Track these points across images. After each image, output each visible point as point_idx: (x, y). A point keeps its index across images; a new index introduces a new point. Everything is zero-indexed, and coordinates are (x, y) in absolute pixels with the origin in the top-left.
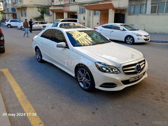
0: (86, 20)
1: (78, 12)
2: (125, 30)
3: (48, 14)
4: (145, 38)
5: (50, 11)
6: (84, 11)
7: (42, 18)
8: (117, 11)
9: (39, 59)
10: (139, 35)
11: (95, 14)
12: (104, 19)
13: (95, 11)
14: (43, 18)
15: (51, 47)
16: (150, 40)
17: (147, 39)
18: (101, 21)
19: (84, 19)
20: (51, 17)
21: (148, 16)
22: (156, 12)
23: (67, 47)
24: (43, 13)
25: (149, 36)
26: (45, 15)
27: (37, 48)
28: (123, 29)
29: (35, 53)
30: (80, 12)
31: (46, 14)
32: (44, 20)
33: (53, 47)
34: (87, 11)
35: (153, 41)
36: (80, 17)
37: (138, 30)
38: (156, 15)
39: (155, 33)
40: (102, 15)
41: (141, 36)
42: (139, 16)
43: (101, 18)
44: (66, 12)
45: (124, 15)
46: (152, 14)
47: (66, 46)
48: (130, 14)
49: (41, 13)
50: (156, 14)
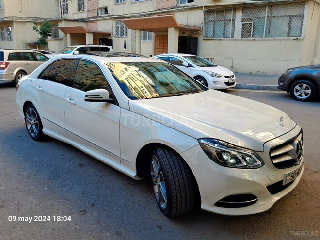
0: (128, 49)
1: (114, 34)
2: (191, 66)
3: (56, 37)
4: (227, 80)
5: (59, 30)
6: (125, 32)
7: (42, 43)
8: (184, 33)
9: (33, 131)
10: (216, 75)
11: (145, 38)
12: (162, 47)
13: (145, 32)
14: (46, 44)
15: (66, 100)
16: (235, 84)
17: (231, 82)
18: (156, 51)
19: (125, 47)
20: (61, 42)
21: (237, 42)
22: (250, 35)
23: (113, 100)
24: (44, 33)
25: (234, 78)
26: (49, 38)
27: (28, 105)
28: (189, 64)
29: (24, 117)
30: (117, 34)
31: (50, 36)
32: (47, 48)
33: (73, 102)
34: (130, 31)
35: (242, 87)
36: (118, 43)
37: (216, 66)
38: (251, 40)
39: (250, 73)
40: (157, 40)
41: (220, 77)
42: (221, 42)
43: (156, 45)
44: (90, 33)
45: (196, 39)
46: (244, 38)
47: (110, 97)
48: (207, 39)
49: (41, 33)
50: (251, 38)
